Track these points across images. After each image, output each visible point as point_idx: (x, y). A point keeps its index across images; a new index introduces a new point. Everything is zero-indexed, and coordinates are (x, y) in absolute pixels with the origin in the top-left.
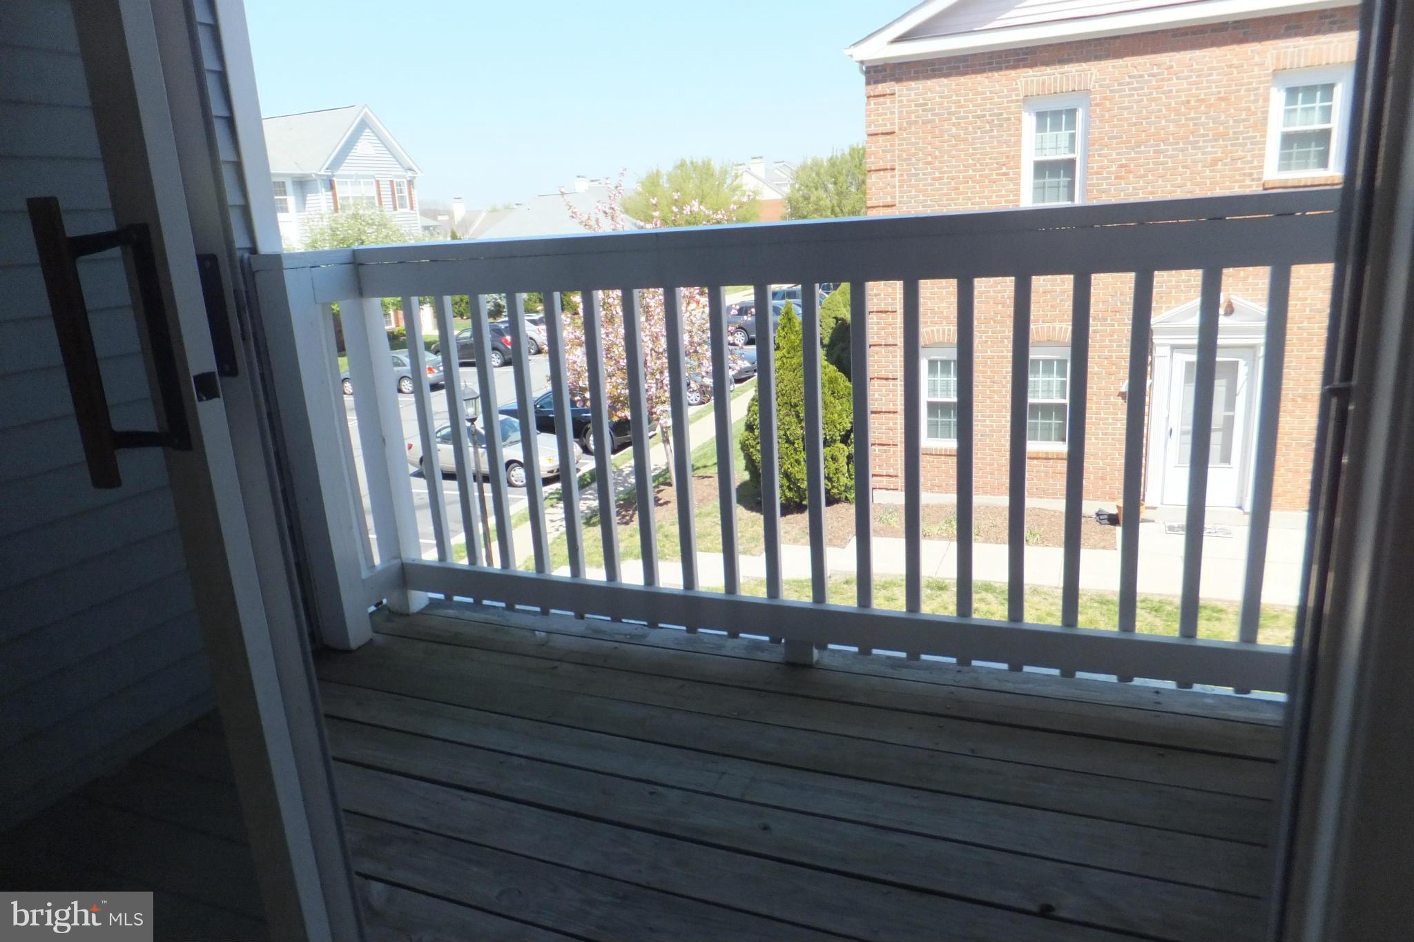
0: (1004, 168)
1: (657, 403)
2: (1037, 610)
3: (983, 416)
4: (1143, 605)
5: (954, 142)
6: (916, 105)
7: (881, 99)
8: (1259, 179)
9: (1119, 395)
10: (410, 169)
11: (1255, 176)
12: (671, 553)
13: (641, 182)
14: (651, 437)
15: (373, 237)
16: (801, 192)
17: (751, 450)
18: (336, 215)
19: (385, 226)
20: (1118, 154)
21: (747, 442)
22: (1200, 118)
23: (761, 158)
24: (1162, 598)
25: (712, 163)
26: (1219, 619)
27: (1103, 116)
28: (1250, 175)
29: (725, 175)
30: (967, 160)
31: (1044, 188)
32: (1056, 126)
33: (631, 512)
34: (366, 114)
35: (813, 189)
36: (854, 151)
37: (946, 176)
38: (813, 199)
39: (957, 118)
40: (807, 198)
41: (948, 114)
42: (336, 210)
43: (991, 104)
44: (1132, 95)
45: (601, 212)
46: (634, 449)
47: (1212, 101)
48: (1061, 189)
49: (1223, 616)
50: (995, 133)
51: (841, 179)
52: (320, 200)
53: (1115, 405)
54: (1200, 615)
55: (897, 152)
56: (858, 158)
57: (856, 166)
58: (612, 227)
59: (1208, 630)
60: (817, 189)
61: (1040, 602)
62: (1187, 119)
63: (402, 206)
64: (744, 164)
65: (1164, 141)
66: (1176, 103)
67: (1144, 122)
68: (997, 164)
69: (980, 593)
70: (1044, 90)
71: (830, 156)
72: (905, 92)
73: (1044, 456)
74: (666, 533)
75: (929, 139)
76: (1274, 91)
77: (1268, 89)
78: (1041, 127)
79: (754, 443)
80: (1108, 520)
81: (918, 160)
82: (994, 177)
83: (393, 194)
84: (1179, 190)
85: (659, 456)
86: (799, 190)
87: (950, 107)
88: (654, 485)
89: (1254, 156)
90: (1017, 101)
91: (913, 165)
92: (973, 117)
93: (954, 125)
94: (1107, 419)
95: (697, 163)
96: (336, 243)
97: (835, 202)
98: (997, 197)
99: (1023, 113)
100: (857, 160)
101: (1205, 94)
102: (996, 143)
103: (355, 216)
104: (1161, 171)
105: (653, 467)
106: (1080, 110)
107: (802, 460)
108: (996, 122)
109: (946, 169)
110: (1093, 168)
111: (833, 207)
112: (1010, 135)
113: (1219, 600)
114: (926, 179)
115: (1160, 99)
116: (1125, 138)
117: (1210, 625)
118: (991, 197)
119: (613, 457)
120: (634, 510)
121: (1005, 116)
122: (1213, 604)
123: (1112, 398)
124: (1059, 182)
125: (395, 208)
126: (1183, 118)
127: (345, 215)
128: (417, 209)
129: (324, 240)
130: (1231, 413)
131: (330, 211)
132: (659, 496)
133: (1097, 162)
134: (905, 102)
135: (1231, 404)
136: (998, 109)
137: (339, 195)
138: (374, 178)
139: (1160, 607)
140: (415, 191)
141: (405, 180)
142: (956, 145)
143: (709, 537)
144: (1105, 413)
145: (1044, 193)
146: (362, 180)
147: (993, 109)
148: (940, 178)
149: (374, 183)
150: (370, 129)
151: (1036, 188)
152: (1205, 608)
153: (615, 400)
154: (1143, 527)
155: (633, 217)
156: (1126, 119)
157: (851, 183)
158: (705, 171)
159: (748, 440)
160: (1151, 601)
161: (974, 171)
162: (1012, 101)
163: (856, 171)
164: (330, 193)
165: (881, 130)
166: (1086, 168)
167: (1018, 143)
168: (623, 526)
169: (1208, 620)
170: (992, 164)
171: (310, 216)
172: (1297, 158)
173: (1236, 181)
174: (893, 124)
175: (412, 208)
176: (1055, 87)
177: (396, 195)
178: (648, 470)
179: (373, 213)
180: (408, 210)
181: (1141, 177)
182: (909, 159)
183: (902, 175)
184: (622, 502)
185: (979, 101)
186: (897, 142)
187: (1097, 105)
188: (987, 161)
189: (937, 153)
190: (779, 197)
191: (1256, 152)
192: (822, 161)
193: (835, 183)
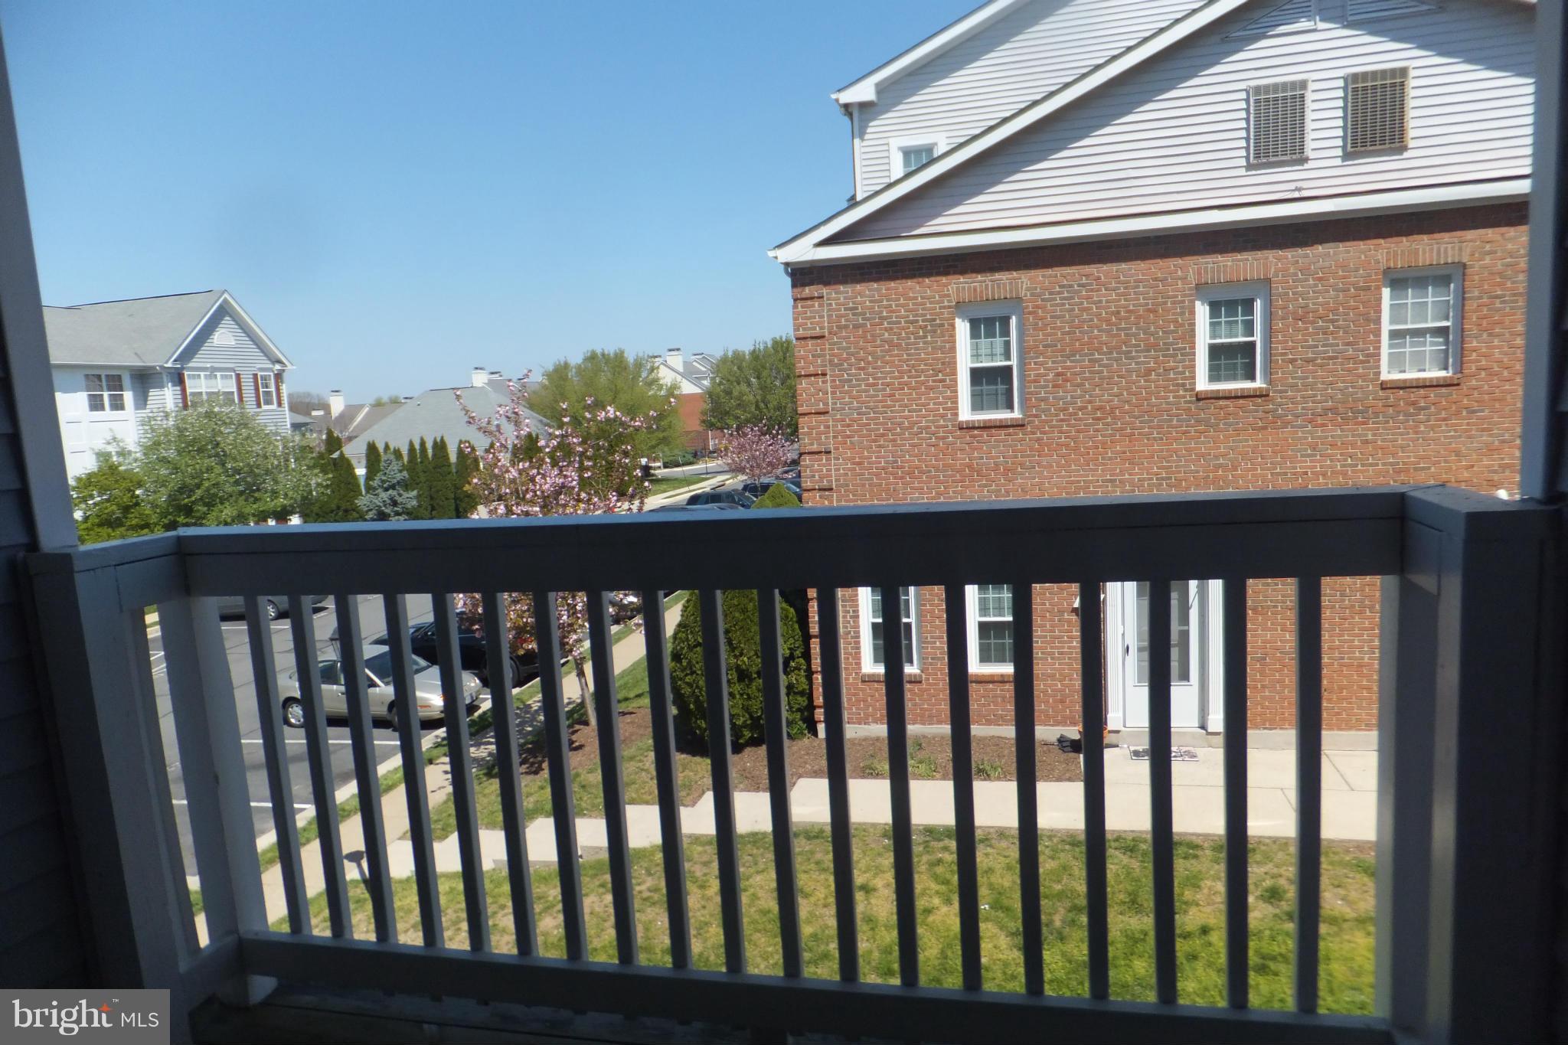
0: (940, 374)
1: (569, 632)
2: (1005, 857)
3: (932, 637)
4: (1116, 844)
5: (887, 347)
6: (846, 309)
7: (809, 302)
8: (1193, 389)
9: (1072, 612)
10: (279, 362)
11: (1188, 387)
12: (589, 807)
13: (547, 375)
14: (563, 665)
15: (231, 438)
16: (722, 387)
17: (679, 682)
18: (185, 412)
19: (246, 425)
20: (1053, 362)
21: (674, 674)
22: (1131, 329)
23: (678, 350)
24: (1134, 835)
25: (626, 355)
26: (1196, 857)
27: (1037, 324)
28: (1184, 385)
29: (640, 369)
30: (902, 366)
31: (982, 395)
32: (990, 334)
33: (540, 759)
34: (226, 301)
35: (735, 384)
36: (777, 344)
37: (880, 382)
38: (735, 393)
39: (889, 323)
40: (728, 393)
41: (880, 318)
42: (185, 407)
43: (923, 309)
44: (1064, 305)
45: (503, 417)
46: (542, 681)
47: (1141, 313)
48: (1000, 397)
49: (1200, 853)
50: (929, 338)
51: (765, 373)
52: (166, 397)
53: (1069, 622)
54: (1175, 852)
55: (828, 357)
56: (782, 351)
57: (780, 360)
58: (515, 433)
59: (1186, 870)
60: (739, 384)
61: (1008, 848)
62: (1118, 329)
63: (268, 402)
64: (660, 356)
65: (1099, 350)
66: (1106, 313)
67: (1077, 331)
68: (933, 370)
69: (943, 840)
70: (976, 297)
71: (752, 348)
72: (834, 295)
73: (1000, 679)
74: (583, 783)
75: (861, 343)
76: (1198, 304)
77: (1192, 302)
78: (975, 334)
79: (682, 675)
80: (1071, 747)
81: (851, 365)
82: (931, 384)
83: (257, 389)
84: (1116, 399)
85: (573, 688)
86: (721, 383)
87: (882, 312)
88: (567, 723)
89: (1184, 367)
90: (950, 307)
91: (845, 370)
92: (906, 322)
93: (886, 329)
94: (1063, 637)
95: (609, 355)
96: (183, 445)
97: (759, 397)
98: (935, 404)
99: (957, 319)
100: (781, 353)
101: (1134, 305)
102: (930, 349)
103: (209, 415)
104: (1097, 380)
105: (566, 701)
106: (1014, 317)
107: (736, 692)
108: (929, 328)
109: (879, 375)
110: (1030, 375)
111: (757, 402)
112: (944, 342)
113: (1193, 834)
114: (860, 385)
115: (1092, 309)
116: (1059, 347)
117: (1188, 863)
118: (929, 404)
119: (516, 691)
120: (544, 757)
121: (938, 322)
122: (1188, 838)
123: (1066, 614)
124: (997, 390)
125: (259, 405)
126: (1115, 328)
127: (196, 413)
128: (286, 405)
129: (169, 441)
130: (1186, 628)
131: (177, 409)
132: (574, 738)
133: (1035, 369)
134: (834, 306)
135: (1185, 619)
136: (931, 314)
137: (189, 391)
138: (234, 371)
139: (1134, 846)
140: (284, 385)
141: (272, 374)
142: (890, 351)
143: (633, 786)
144: (1060, 631)
145: (982, 401)
146: (218, 374)
147: (925, 315)
148: (874, 385)
149: (234, 377)
150: (231, 316)
151: (973, 395)
152: (1180, 844)
153: (520, 630)
154: (1108, 754)
155: (539, 414)
156: (1060, 328)
157: (776, 378)
158: (617, 362)
159: (675, 671)
160: (1125, 839)
161: (909, 377)
162: (944, 307)
163: (781, 365)
164: (178, 388)
165: (809, 333)
166: (1022, 377)
167: (953, 349)
168: (531, 777)
169: (1185, 858)
170: (928, 370)
171: (151, 415)
172: (1225, 370)
173: (1171, 392)
174: (822, 328)
175: (280, 404)
176: (987, 294)
177: (261, 390)
178: (559, 705)
179: (231, 412)
180: (274, 407)
181: (1078, 385)
182: (842, 365)
183: (834, 381)
184: (530, 746)
185: (911, 306)
186: (827, 346)
187: (1030, 313)
188: (922, 367)
189: (870, 358)
190: (699, 391)
191: (1187, 363)
192: (744, 355)
193: (758, 378)
